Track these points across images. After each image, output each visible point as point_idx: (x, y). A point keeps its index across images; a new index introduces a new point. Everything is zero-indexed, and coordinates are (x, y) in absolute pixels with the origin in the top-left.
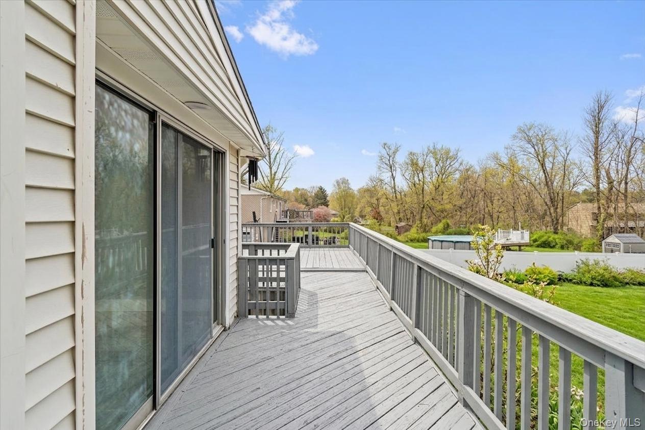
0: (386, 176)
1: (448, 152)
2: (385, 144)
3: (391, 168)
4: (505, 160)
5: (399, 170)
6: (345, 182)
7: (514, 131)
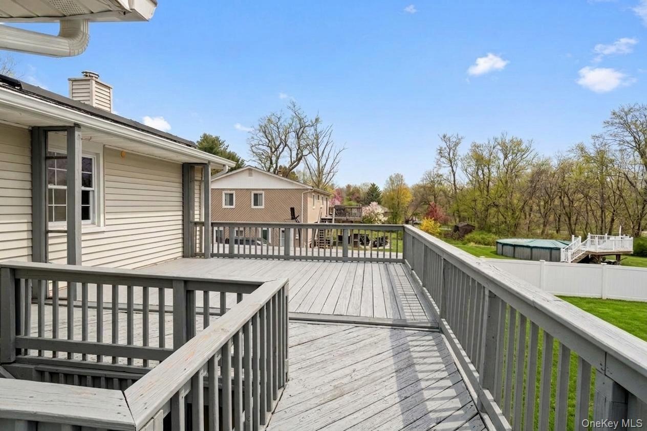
0: (445, 171)
1: (519, 143)
2: (444, 137)
3: (451, 161)
4: (592, 152)
5: (460, 164)
6: (399, 178)
7: (608, 117)
